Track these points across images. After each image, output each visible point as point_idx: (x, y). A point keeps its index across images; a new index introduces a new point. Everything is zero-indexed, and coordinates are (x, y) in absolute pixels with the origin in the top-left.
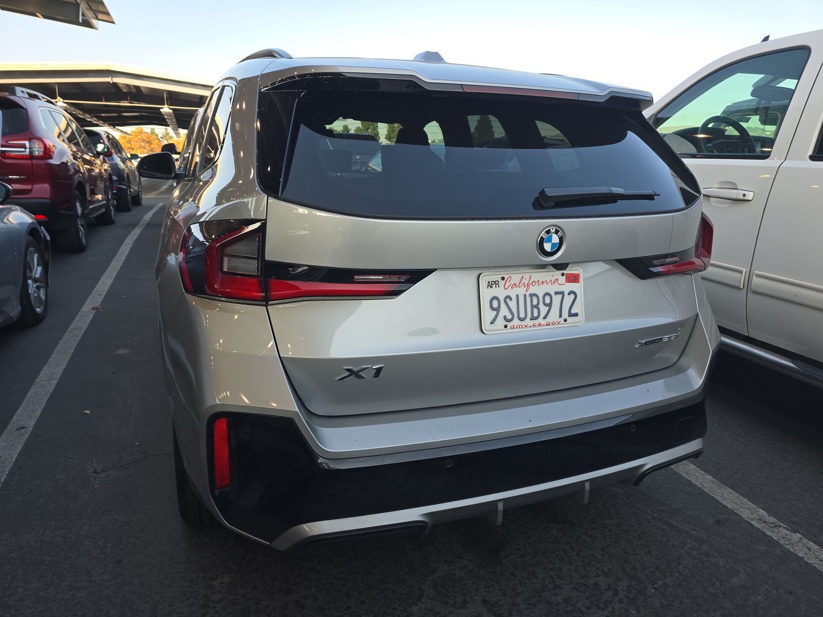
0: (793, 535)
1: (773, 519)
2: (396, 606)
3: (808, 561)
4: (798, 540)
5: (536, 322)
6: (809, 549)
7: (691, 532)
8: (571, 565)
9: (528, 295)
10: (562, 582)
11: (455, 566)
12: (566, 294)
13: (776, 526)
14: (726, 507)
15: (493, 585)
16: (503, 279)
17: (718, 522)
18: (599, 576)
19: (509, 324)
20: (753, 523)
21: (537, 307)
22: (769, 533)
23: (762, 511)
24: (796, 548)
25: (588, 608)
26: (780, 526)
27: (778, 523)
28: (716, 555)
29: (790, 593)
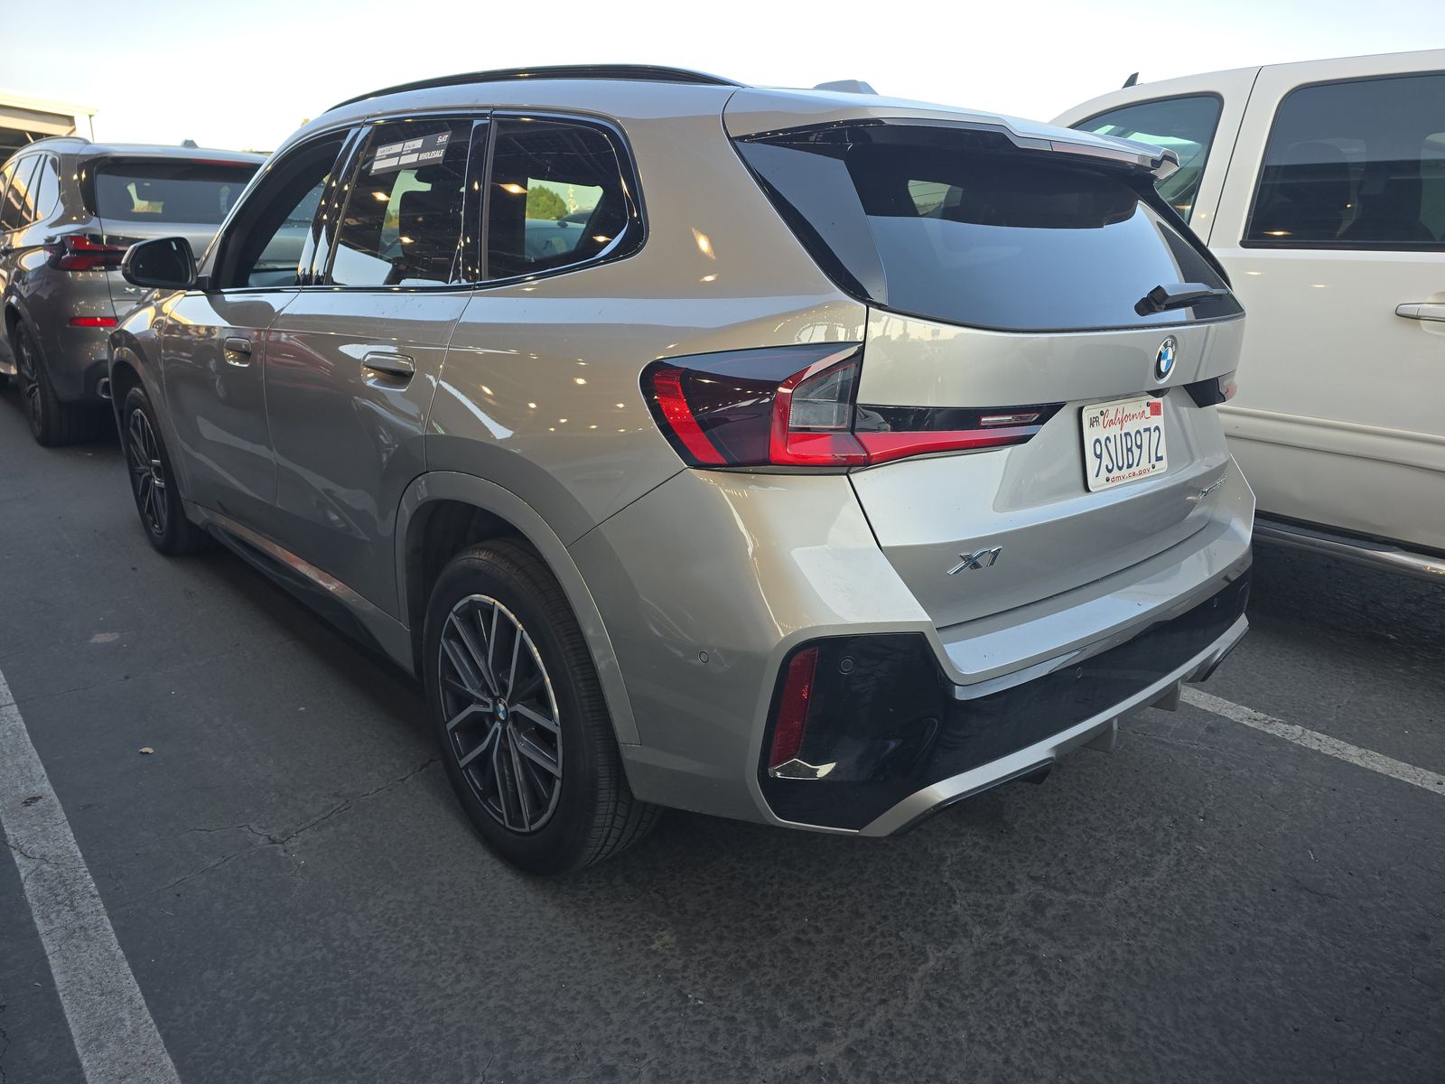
0: (1293, 728)
1: (1262, 716)
2: (930, 910)
3: (1326, 752)
4: (1301, 733)
5: (1131, 470)
6: (1320, 741)
7: (1191, 746)
8: (1095, 813)
9: (1123, 435)
10: (1102, 834)
11: (963, 846)
12: (1152, 430)
13: (1271, 722)
14: (1205, 711)
15: (1026, 858)
16: (1102, 413)
17: (1210, 729)
18: (1135, 818)
19: (1111, 476)
20: (1245, 723)
21: (1129, 450)
22: (1269, 731)
23: (1246, 708)
24: (1306, 742)
25: (1150, 856)
26: (1275, 721)
27: (1270, 718)
28: (1234, 766)
29: (1334, 790)
